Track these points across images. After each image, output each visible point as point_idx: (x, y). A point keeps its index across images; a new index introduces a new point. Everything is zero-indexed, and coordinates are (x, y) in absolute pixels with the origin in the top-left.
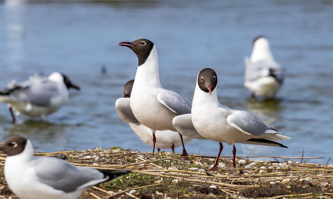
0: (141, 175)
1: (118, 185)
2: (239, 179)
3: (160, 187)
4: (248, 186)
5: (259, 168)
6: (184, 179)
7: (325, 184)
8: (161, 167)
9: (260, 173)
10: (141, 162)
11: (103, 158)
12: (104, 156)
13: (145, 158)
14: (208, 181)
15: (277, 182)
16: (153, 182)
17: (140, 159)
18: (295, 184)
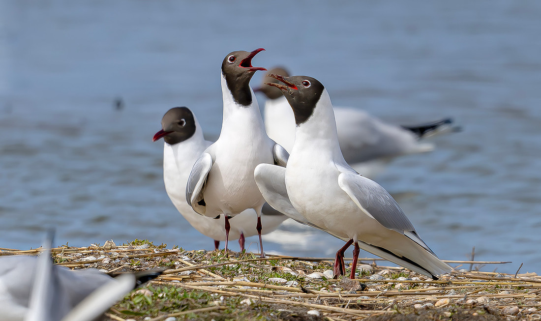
0: (185, 290)
1: (144, 309)
2: (360, 298)
3: (219, 312)
4: (376, 311)
5: (394, 280)
6: (261, 299)
7: (512, 309)
8: (220, 278)
9: (397, 289)
10: (184, 268)
11: (118, 260)
12: (119, 258)
13: (191, 260)
14: (304, 302)
15: (428, 304)
16: (206, 303)
17: (182, 263)
18: (459, 308)
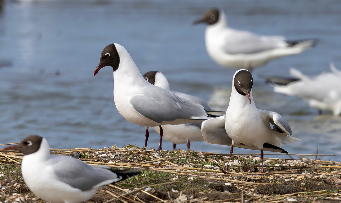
0: (156, 172)
1: (134, 183)
2: (254, 176)
3: (176, 184)
4: (263, 183)
5: (273, 166)
6: (199, 177)
7: (339, 181)
8: (176, 165)
10: (156, 160)
11: (119, 156)
12: (120, 155)
13: (160, 156)
14: (223, 178)
15: (292, 179)
16: (169, 179)
17: (155, 157)
18: (310, 181)
